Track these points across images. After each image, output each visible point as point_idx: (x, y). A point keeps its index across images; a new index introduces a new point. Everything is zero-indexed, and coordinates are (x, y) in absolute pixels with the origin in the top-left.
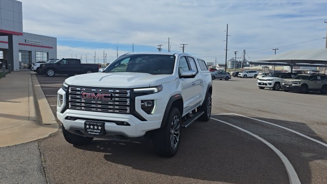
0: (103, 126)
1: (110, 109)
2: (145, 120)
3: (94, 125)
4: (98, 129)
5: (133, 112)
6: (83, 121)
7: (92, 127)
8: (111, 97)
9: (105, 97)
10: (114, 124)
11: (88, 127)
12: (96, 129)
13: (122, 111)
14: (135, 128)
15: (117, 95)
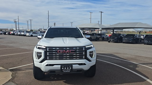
0: (72, 67)
1: (75, 57)
2: (91, 61)
3: (66, 67)
4: (69, 69)
5: (86, 58)
6: (60, 66)
7: (65, 68)
8: (75, 51)
9: (72, 51)
10: (78, 65)
11: (63, 68)
12: (68, 69)
13: (81, 58)
14: (87, 65)
15: (78, 50)
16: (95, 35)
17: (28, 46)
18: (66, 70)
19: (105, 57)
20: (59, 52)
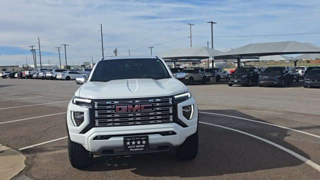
0: (147, 140)
1: (152, 120)
2: (187, 126)
3: (136, 141)
4: (141, 144)
5: (177, 121)
6: (122, 139)
7: (134, 143)
8: (153, 107)
9: (145, 108)
10: (159, 136)
11: (128, 143)
12: (139, 145)
13: (165, 120)
14: (179, 135)
15: (158, 104)
16: (200, 71)
17: (60, 100)
18: (134, 147)
19: (221, 117)
20: (120, 109)
